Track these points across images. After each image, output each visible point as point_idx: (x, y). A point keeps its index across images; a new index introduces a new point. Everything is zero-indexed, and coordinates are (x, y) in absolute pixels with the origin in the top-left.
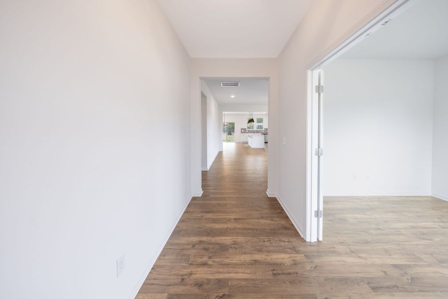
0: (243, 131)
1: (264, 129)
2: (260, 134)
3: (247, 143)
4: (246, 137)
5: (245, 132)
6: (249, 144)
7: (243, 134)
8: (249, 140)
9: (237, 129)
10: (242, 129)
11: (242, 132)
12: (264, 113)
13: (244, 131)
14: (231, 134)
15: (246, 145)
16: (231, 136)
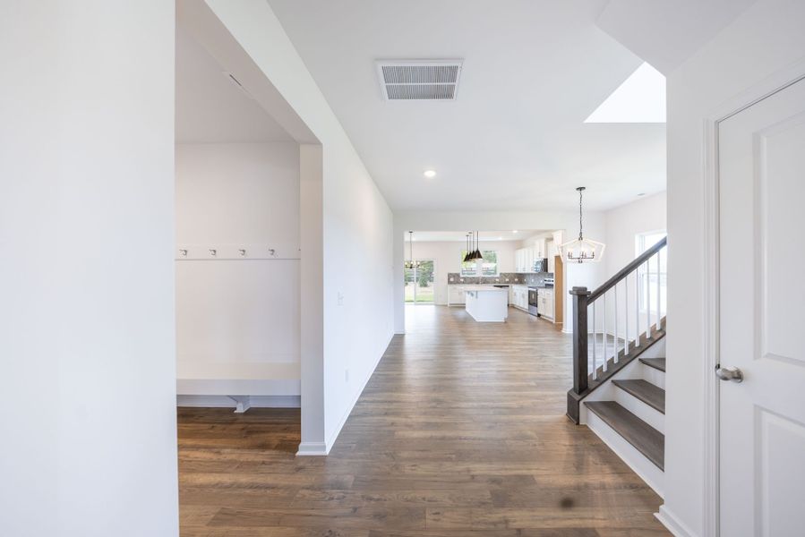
0: (452, 280)
1: (498, 275)
2: (490, 288)
3: (462, 307)
4: (460, 293)
5: (457, 282)
6: (467, 310)
7: (454, 286)
8: (468, 300)
9: (440, 274)
10: (450, 275)
11: (450, 282)
12: (500, 239)
13: (454, 279)
14: (426, 286)
15: (461, 313)
16: (426, 289)
